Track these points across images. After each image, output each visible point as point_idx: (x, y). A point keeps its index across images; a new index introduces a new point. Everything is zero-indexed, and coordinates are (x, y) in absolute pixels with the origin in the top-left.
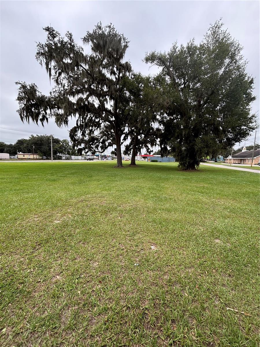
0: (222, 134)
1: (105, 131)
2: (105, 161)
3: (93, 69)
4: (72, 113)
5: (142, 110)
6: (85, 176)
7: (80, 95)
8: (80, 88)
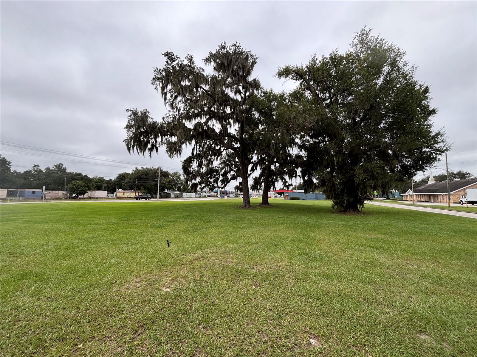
0: (393, 159)
1: (227, 160)
2: (226, 199)
3: (214, 90)
4: (187, 140)
5: (276, 133)
6: (200, 220)
7: (198, 120)
8: (198, 111)
